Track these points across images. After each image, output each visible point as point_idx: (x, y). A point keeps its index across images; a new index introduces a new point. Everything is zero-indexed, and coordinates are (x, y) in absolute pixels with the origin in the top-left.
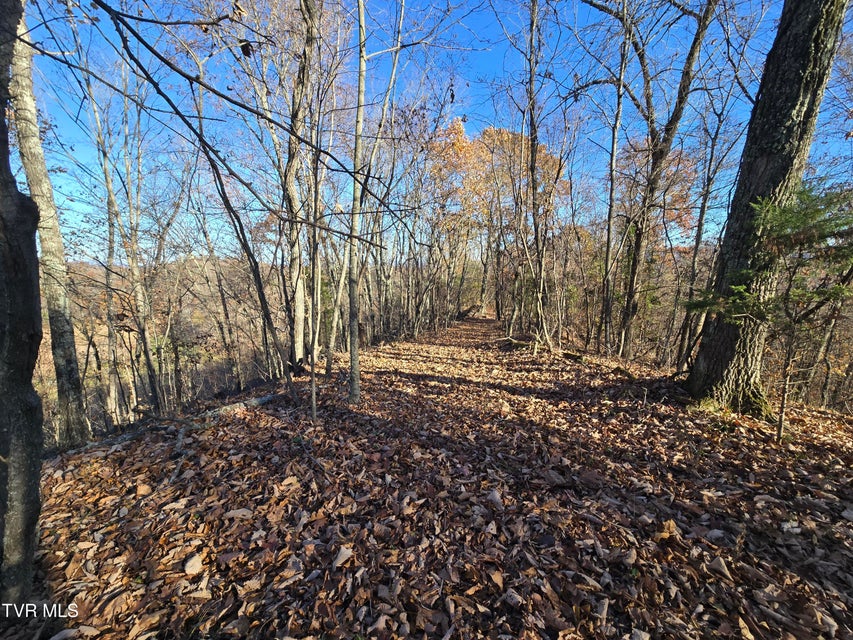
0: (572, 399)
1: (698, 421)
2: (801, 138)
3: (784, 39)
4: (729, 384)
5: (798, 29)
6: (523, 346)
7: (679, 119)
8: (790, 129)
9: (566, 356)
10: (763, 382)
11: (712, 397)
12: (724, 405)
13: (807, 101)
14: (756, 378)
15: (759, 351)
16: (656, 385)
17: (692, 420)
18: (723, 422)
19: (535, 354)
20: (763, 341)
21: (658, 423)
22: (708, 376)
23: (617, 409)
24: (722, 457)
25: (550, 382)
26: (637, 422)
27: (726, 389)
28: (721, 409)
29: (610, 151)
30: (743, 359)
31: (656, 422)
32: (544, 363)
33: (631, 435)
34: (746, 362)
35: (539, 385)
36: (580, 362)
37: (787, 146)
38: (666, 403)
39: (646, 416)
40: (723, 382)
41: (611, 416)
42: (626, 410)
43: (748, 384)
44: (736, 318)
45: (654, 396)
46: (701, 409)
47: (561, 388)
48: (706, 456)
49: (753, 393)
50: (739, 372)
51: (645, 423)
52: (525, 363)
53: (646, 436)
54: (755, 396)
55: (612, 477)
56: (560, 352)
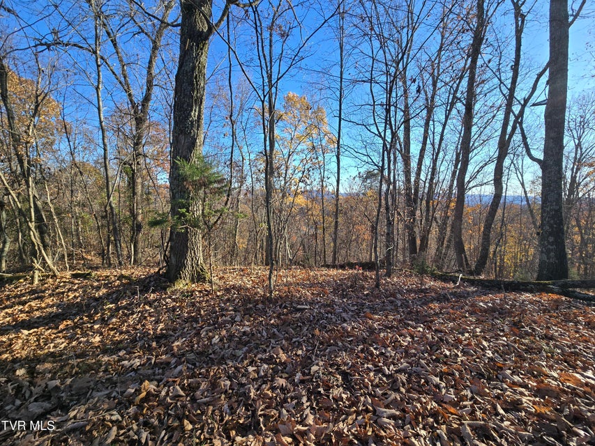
0: (75, 315)
1: (173, 297)
2: (198, 130)
3: (181, 71)
4: (189, 268)
5: (187, 68)
6: (19, 278)
7: (149, 100)
8: (192, 122)
9: (75, 276)
10: (205, 262)
11: (181, 278)
12: (188, 281)
13: (197, 110)
14: (201, 261)
15: (200, 245)
16: (148, 281)
17: (170, 297)
18: (188, 292)
19: (36, 282)
20: (200, 239)
21: (148, 308)
22: (177, 266)
23: (118, 309)
24: (186, 315)
25: (52, 306)
26: (133, 314)
27: (187, 272)
28: (187, 284)
29: (97, 106)
30: (193, 252)
31: (147, 308)
32: (47, 289)
33: (129, 326)
34: (195, 253)
35: (37, 314)
36: (88, 279)
37: (192, 131)
38: (153, 292)
39: (139, 306)
40: (185, 267)
41: (112, 316)
42: (125, 308)
43: (198, 265)
44: (181, 229)
45: (145, 289)
46: (176, 288)
47: (63, 310)
48: (178, 318)
49: (201, 269)
50: (192, 259)
51: (139, 312)
52: (23, 295)
53: (139, 321)
54: (202, 271)
55: (106, 371)
56: (68, 274)
